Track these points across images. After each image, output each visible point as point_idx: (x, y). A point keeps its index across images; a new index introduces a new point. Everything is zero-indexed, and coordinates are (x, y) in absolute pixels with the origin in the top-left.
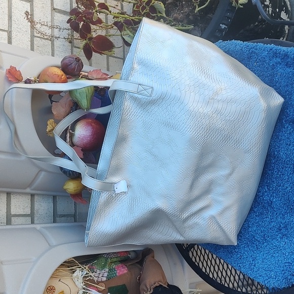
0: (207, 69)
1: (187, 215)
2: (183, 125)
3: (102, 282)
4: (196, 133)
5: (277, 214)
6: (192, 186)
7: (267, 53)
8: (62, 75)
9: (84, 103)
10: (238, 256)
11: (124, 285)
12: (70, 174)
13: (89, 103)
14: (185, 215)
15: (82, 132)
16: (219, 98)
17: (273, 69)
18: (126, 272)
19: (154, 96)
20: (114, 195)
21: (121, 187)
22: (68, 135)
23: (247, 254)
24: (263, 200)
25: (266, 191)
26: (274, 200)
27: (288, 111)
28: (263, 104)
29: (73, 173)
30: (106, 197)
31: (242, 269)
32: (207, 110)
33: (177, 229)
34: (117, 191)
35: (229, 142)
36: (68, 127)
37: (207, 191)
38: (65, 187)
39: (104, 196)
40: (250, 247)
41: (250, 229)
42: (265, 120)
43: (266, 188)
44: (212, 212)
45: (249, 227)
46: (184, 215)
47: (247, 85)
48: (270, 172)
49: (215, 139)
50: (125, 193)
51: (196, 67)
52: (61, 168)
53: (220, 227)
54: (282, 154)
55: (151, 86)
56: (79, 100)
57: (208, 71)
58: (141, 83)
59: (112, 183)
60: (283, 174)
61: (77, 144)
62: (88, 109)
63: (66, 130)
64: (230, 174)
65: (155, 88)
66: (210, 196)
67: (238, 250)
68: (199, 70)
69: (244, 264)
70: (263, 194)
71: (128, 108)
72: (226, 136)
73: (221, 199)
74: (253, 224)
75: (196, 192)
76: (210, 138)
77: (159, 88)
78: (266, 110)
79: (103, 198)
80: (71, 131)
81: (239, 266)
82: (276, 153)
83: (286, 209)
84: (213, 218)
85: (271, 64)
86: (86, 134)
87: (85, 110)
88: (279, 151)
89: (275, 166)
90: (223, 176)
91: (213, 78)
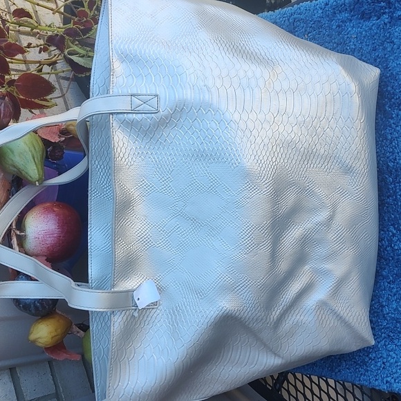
0: (242, 45)
1: (278, 313)
4: (257, 157)
6: (274, 256)
7: (320, 12)
9: (33, 170)
10: (379, 364)
12: (36, 308)
13: (40, 170)
14: (276, 313)
15: (41, 227)
17: (339, 33)
19: (164, 110)
20: (136, 314)
21: (146, 295)
22: (14, 241)
23: (394, 355)
24: (393, 250)
25: (394, 235)
27: (389, 88)
29: (42, 304)
30: (122, 323)
31: (395, 386)
32: (264, 113)
33: (265, 345)
34: (141, 304)
35: (314, 162)
36: (11, 225)
37: (300, 259)
38: (32, 337)
39: (118, 322)
40: (396, 341)
41: (386, 310)
42: (362, 109)
43: (391, 228)
44: (319, 294)
45: (383, 306)
46: (274, 313)
48: (390, 200)
49: (290, 161)
50: (155, 304)
51: (223, 45)
52: (17, 302)
53: (340, 318)
55: (154, 93)
56: (21, 167)
57: (244, 48)
58: (135, 92)
59: (128, 291)
62: (41, 181)
63: (9, 231)
64: (331, 218)
65: (162, 96)
66: (307, 267)
67: (374, 355)
69: (395, 375)
70: (390, 241)
72: (306, 151)
73: (327, 266)
74: (388, 299)
75: (283, 266)
76: (282, 160)
78: (360, 91)
79: (117, 325)
80: (18, 233)
81: (387, 382)
82: (391, 164)
85: (334, 27)
86: (47, 228)
87: (37, 183)
88: (396, 159)
89: (395, 187)
90: (320, 224)
91: (256, 57)
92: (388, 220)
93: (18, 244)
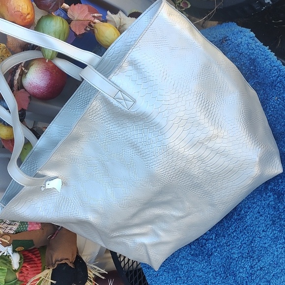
0: (213, 105)
2: (153, 157)
3: (8, 234)
4: (164, 171)
5: (211, 268)
8: (28, 14)
9: (48, 52)
11: (32, 240)
16: (210, 145)
18: (38, 228)
22: (19, 71)
25: (212, 239)
26: (215, 254)
28: (255, 171)
32: (190, 153)
35: (197, 190)
36: (21, 63)
43: (214, 236)
44: (145, 240)
47: (250, 143)
49: (183, 183)
51: (200, 100)
54: (248, 217)
55: (134, 99)
57: (212, 108)
58: (123, 90)
60: (237, 237)
61: (26, 88)
63: (17, 67)
64: (182, 217)
66: (150, 226)
68: (202, 104)
71: (95, 108)
72: (197, 184)
73: (161, 233)
75: (136, 221)
76: (178, 180)
77: (143, 105)
78: (256, 178)
80: (23, 69)
82: (243, 212)
83: (221, 272)
84: (144, 245)
86: (39, 84)
87: (47, 60)
88: (247, 212)
89: (234, 223)
90: (174, 216)
91: (214, 120)
92: (217, 230)
93: (20, 75)
